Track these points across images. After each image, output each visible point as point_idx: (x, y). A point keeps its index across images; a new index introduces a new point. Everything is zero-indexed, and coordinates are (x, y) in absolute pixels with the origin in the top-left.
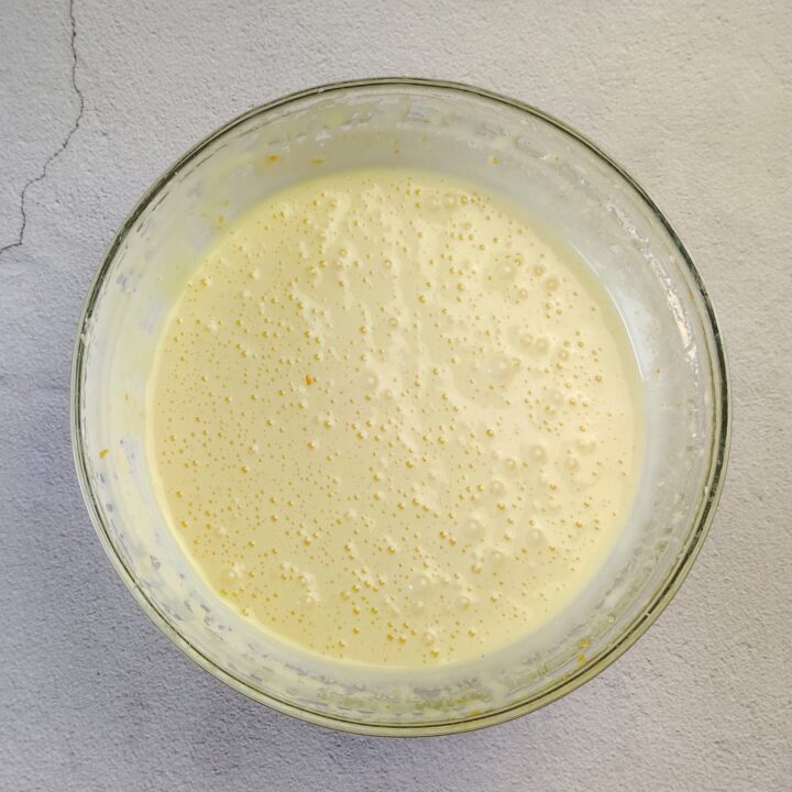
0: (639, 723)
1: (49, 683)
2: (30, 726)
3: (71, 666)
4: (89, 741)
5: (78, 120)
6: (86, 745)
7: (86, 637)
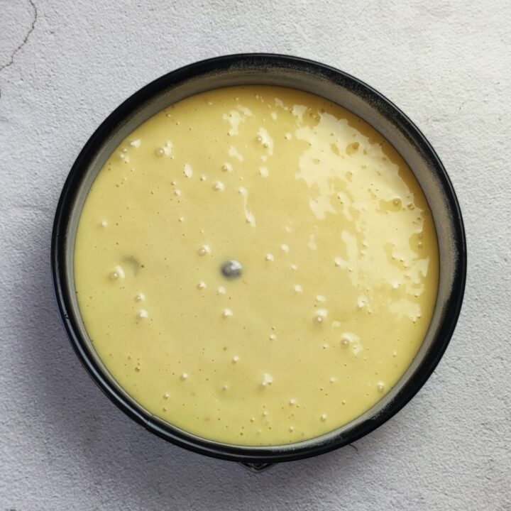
0: (429, 414)
1: (31, 406)
2: (20, 436)
3: (45, 394)
4: (60, 443)
5: (33, 24)
6: (58, 447)
7: (55, 374)
